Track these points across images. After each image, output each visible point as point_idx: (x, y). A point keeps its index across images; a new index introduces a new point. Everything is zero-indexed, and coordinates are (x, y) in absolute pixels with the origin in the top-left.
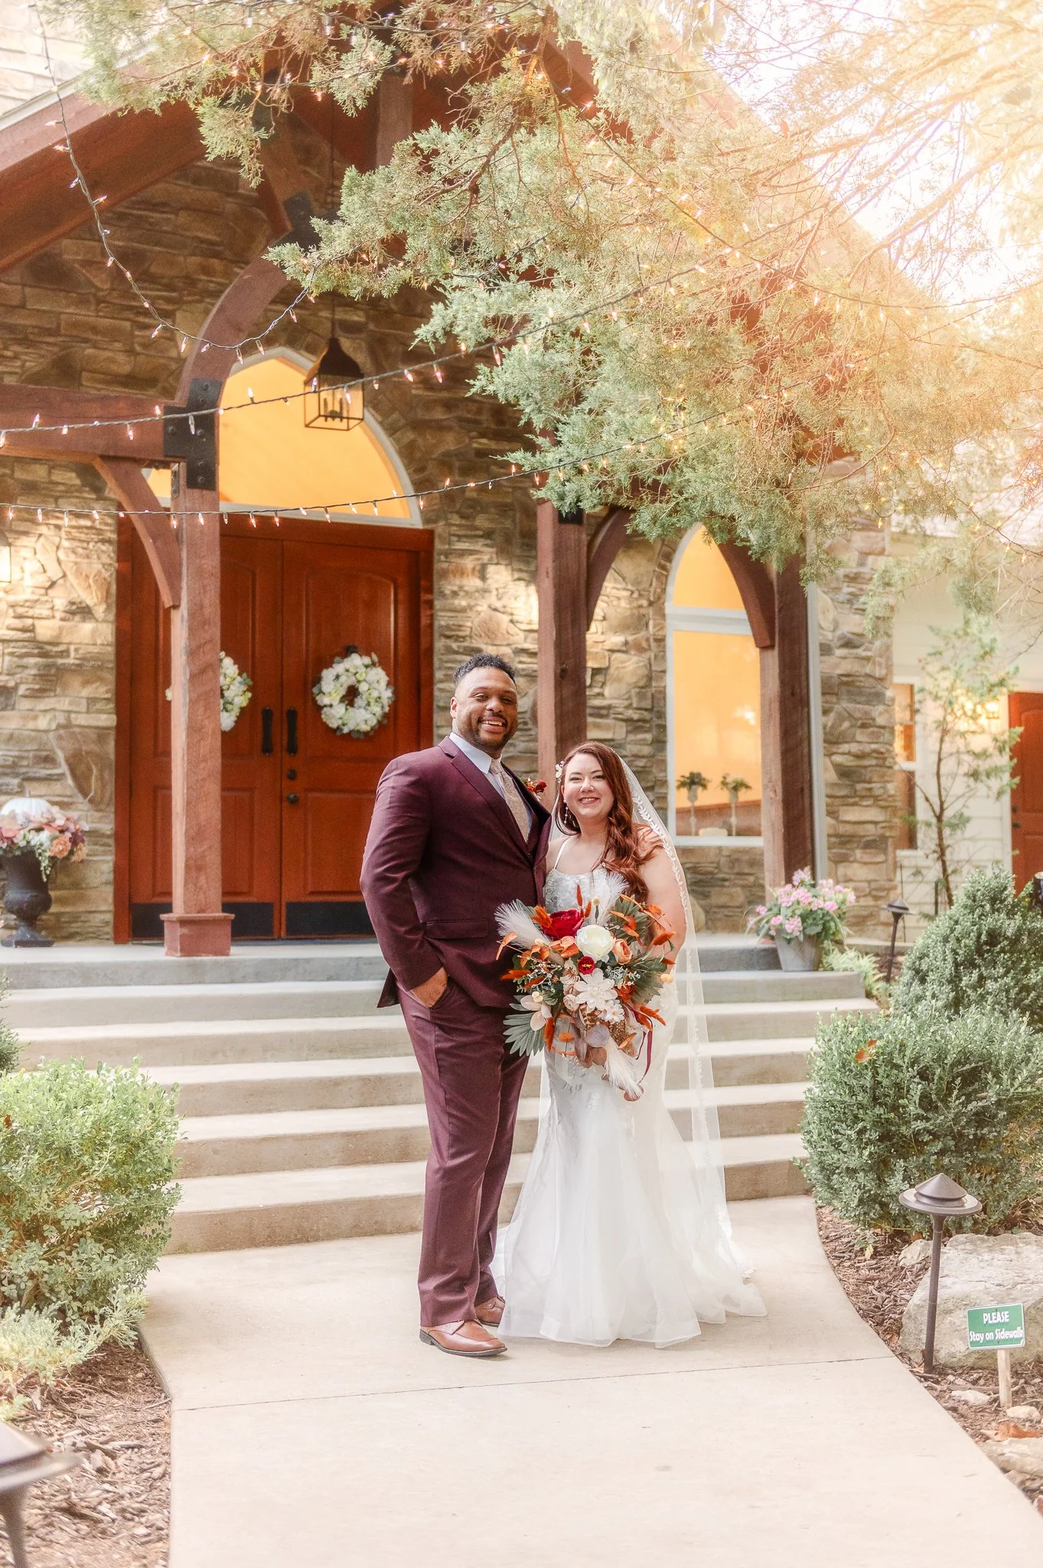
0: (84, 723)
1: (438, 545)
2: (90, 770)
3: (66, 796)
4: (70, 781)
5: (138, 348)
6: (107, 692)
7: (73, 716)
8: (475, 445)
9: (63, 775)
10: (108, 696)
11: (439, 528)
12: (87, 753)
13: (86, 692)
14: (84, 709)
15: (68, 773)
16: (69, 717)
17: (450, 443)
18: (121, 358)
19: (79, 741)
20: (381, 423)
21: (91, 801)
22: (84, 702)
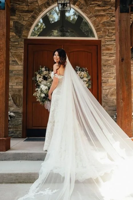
0: (15, 88)
1: (102, 44)
2: (17, 98)
3: (12, 104)
4: (12, 101)
5: (29, 4)
6: (21, 80)
7: (13, 86)
8: (111, 19)
9: (11, 99)
10: (21, 81)
11: (103, 40)
12: (16, 94)
13: (16, 81)
14: (15, 85)
15: (12, 99)
16: (12, 87)
17: (105, 19)
18: (25, 7)
19: (14, 92)
20: (87, 16)
21: (16, 105)
22: (15, 83)
